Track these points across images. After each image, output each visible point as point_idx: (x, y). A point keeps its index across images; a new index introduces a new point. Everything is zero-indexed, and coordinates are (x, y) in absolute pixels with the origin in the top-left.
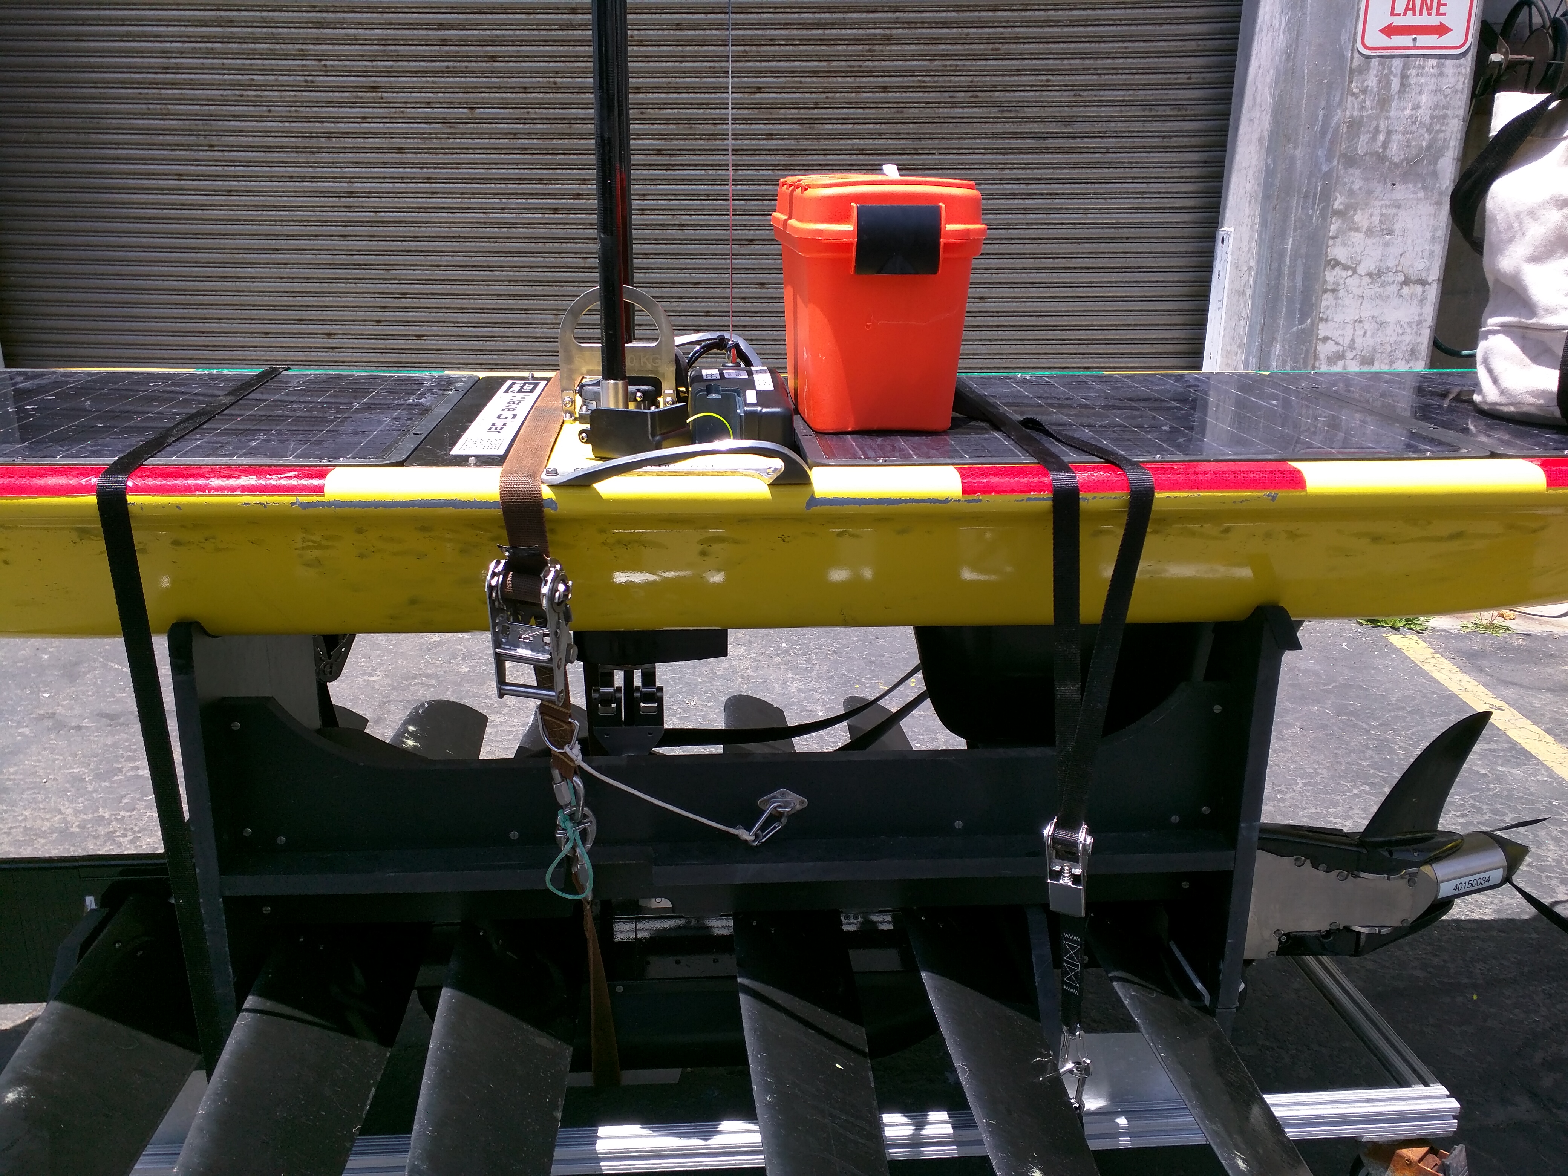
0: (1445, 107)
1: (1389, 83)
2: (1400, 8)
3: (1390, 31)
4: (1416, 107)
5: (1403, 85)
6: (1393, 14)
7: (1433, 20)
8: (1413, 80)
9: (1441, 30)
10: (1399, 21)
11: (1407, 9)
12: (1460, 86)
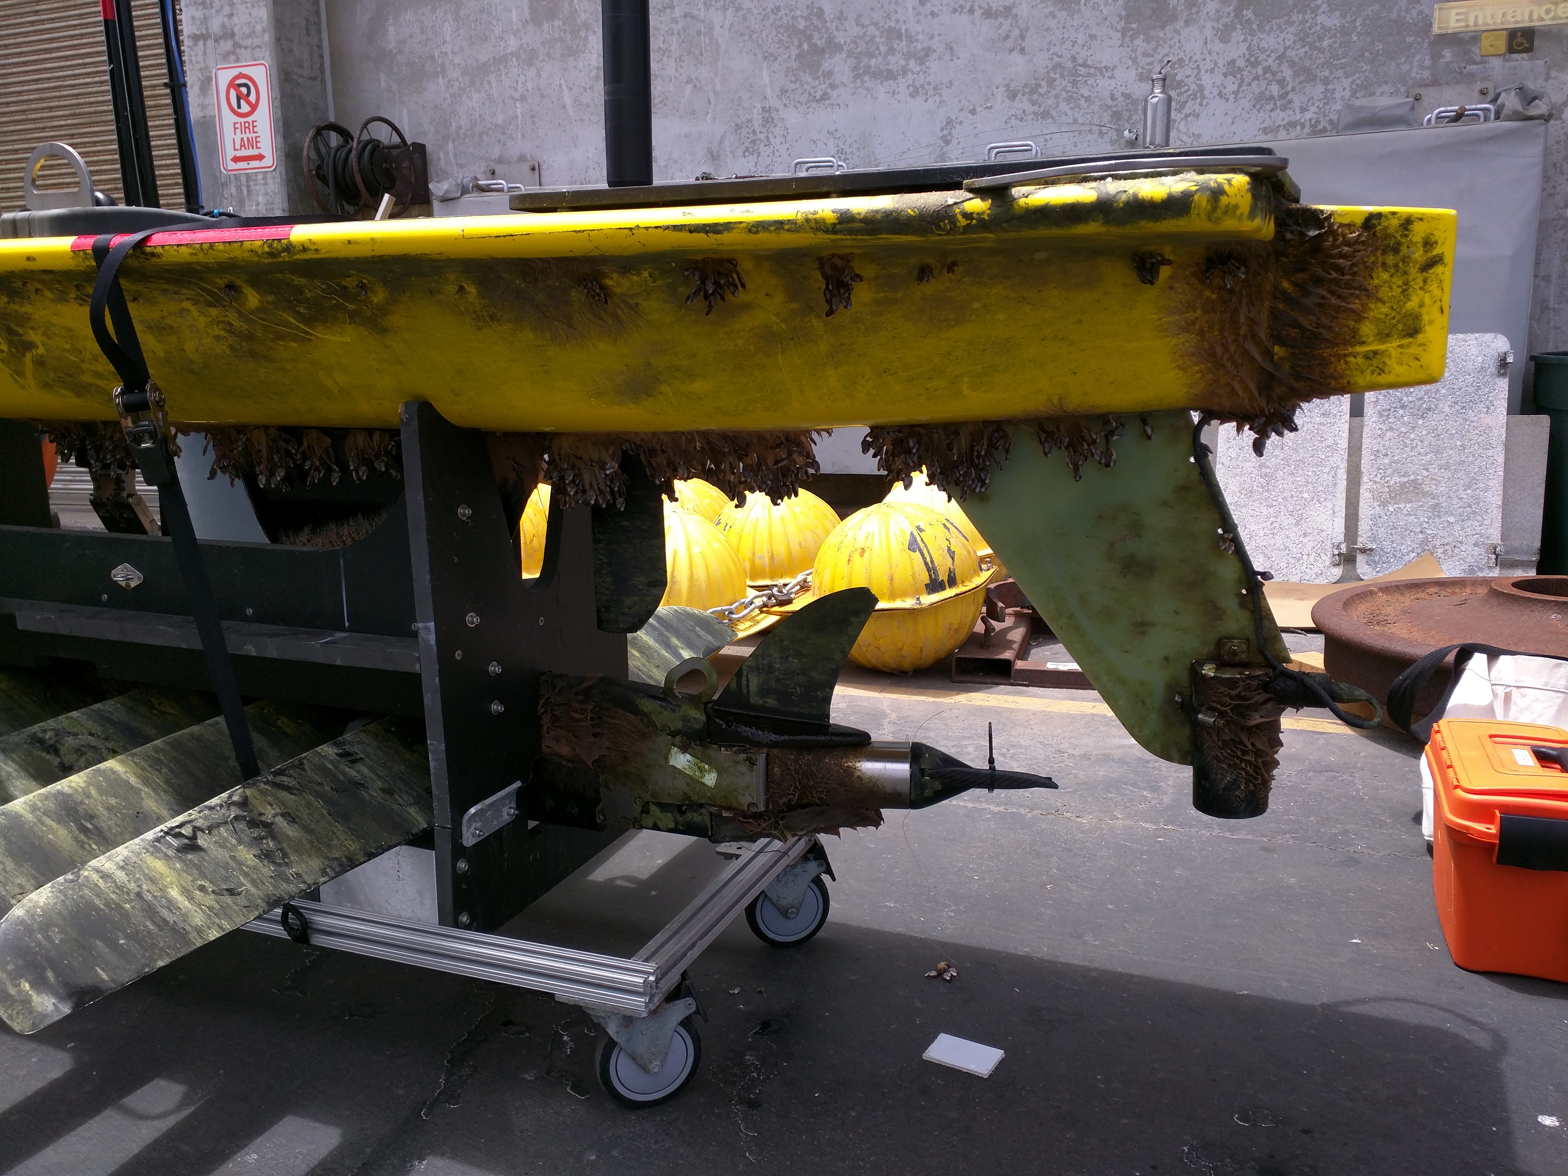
0: (272, 203)
1: (242, 190)
2: (238, 147)
3: (236, 159)
4: (258, 204)
5: (249, 191)
6: (235, 150)
7: (255, 152)
8: (253, 188)
9: (260, 157)
10: (239, 154)
11: (241, 146)
12: (277, 190)
